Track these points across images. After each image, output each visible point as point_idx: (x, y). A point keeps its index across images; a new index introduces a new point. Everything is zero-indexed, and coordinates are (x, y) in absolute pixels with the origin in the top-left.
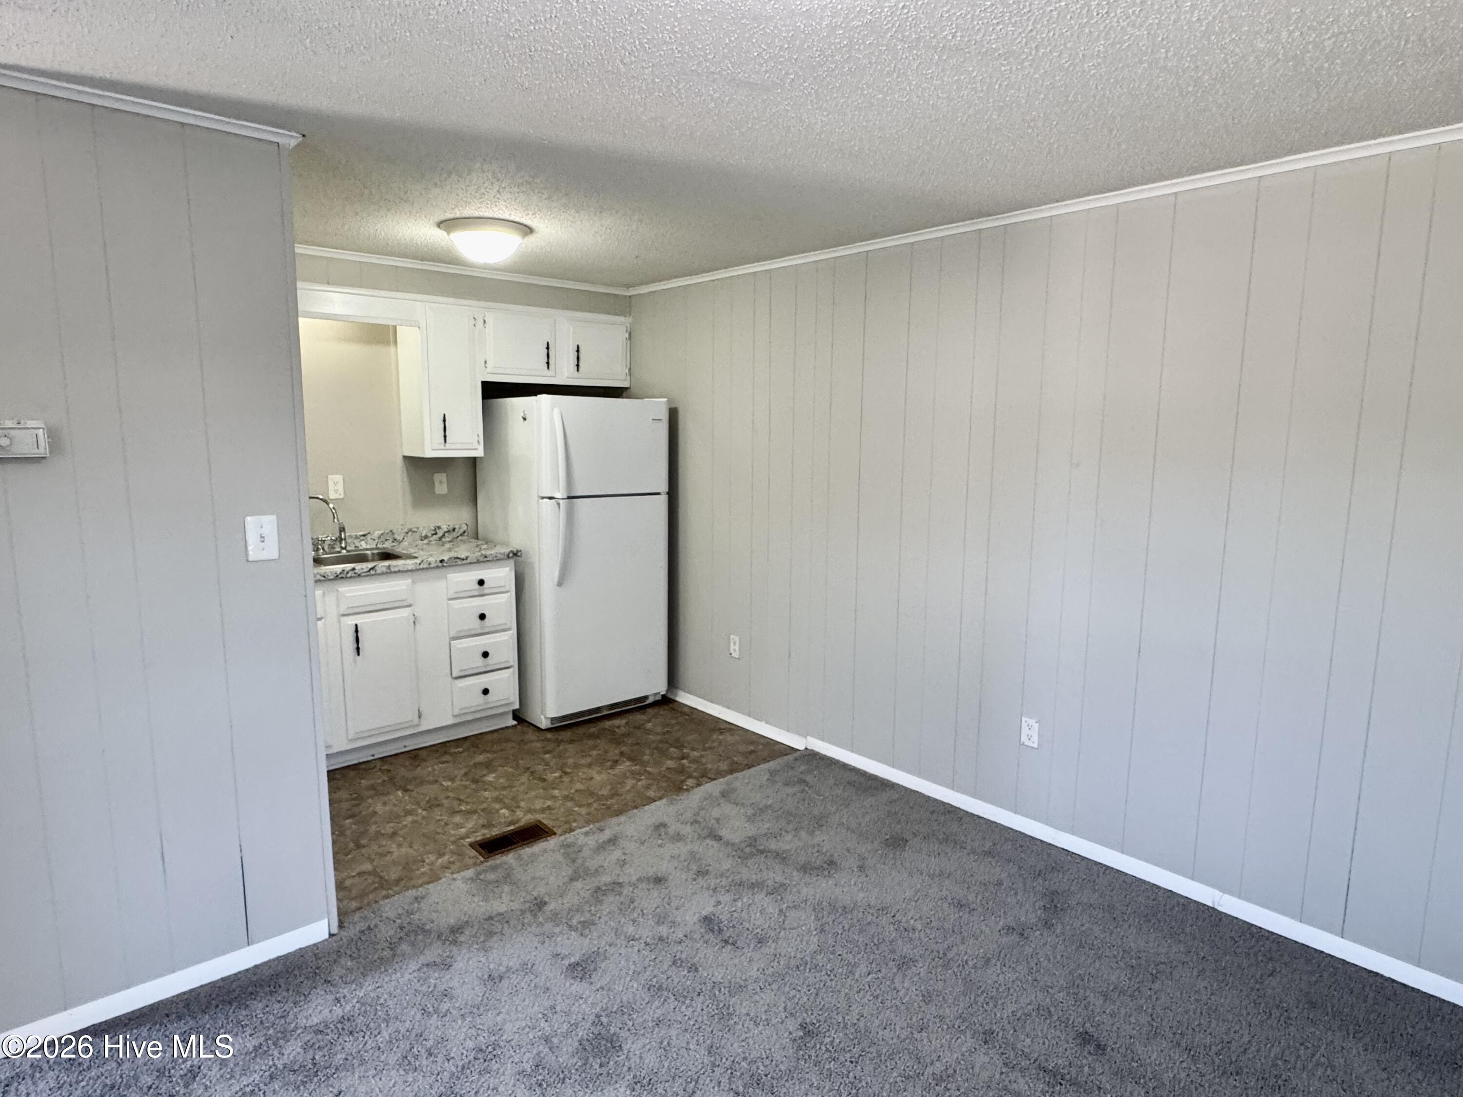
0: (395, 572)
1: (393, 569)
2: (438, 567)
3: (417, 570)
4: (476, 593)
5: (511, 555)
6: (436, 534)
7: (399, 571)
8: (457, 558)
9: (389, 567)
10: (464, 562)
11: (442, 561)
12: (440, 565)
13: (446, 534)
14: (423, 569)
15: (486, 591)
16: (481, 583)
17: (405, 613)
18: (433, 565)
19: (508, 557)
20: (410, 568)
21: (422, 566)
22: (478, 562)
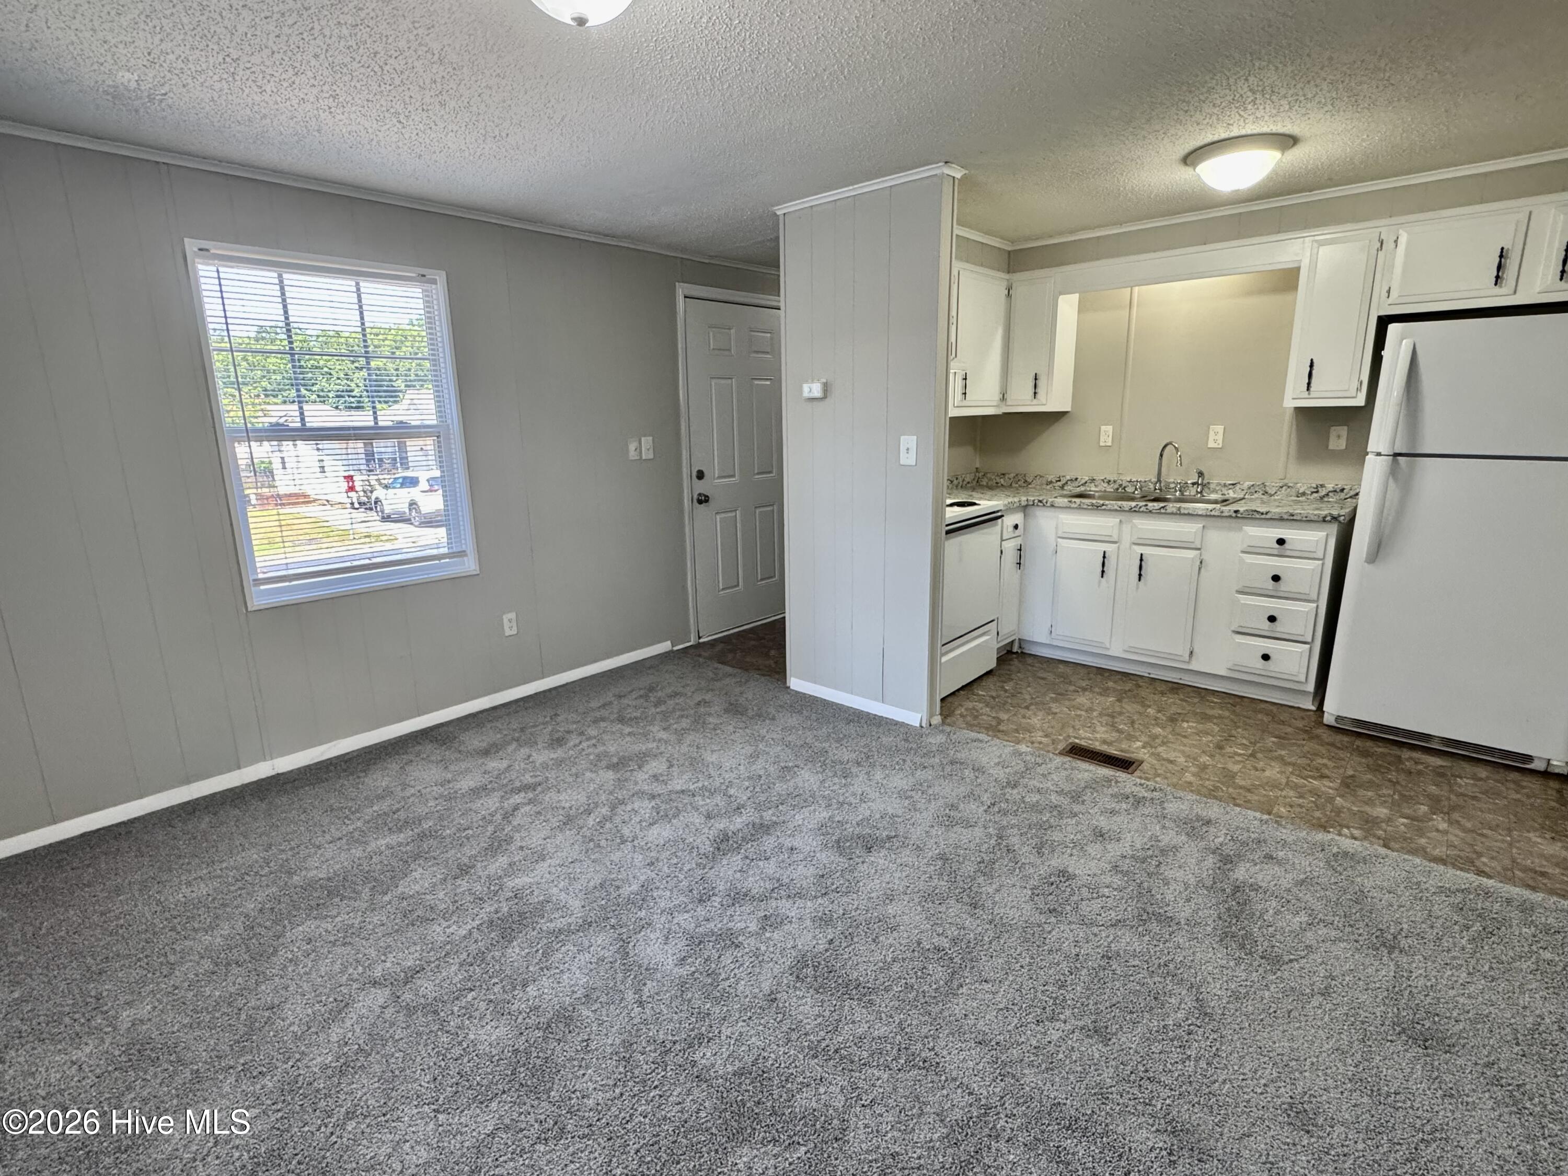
0: (1185, 514)
1: (1183, 511)
2: (1230, 517)
3: (1207, 516)
4: (1276, 552)
5: (1328, 518)
6: (1317, 492)
7: (1189, 514)
8: (1255, 511)
9: (1179, 509)
10: (1263, 516)
11: (1236, 512)
12: (1234, 515)
13: (1331, 494)
14: (1214, 516)
15: (1288, 553)
16: (1281, 542)
17: (1191, 554)
18: (1226, 514)
19: (1324, 521)
20: (1200, 513)
21: (1213, 513)
22: (1281, 519)
